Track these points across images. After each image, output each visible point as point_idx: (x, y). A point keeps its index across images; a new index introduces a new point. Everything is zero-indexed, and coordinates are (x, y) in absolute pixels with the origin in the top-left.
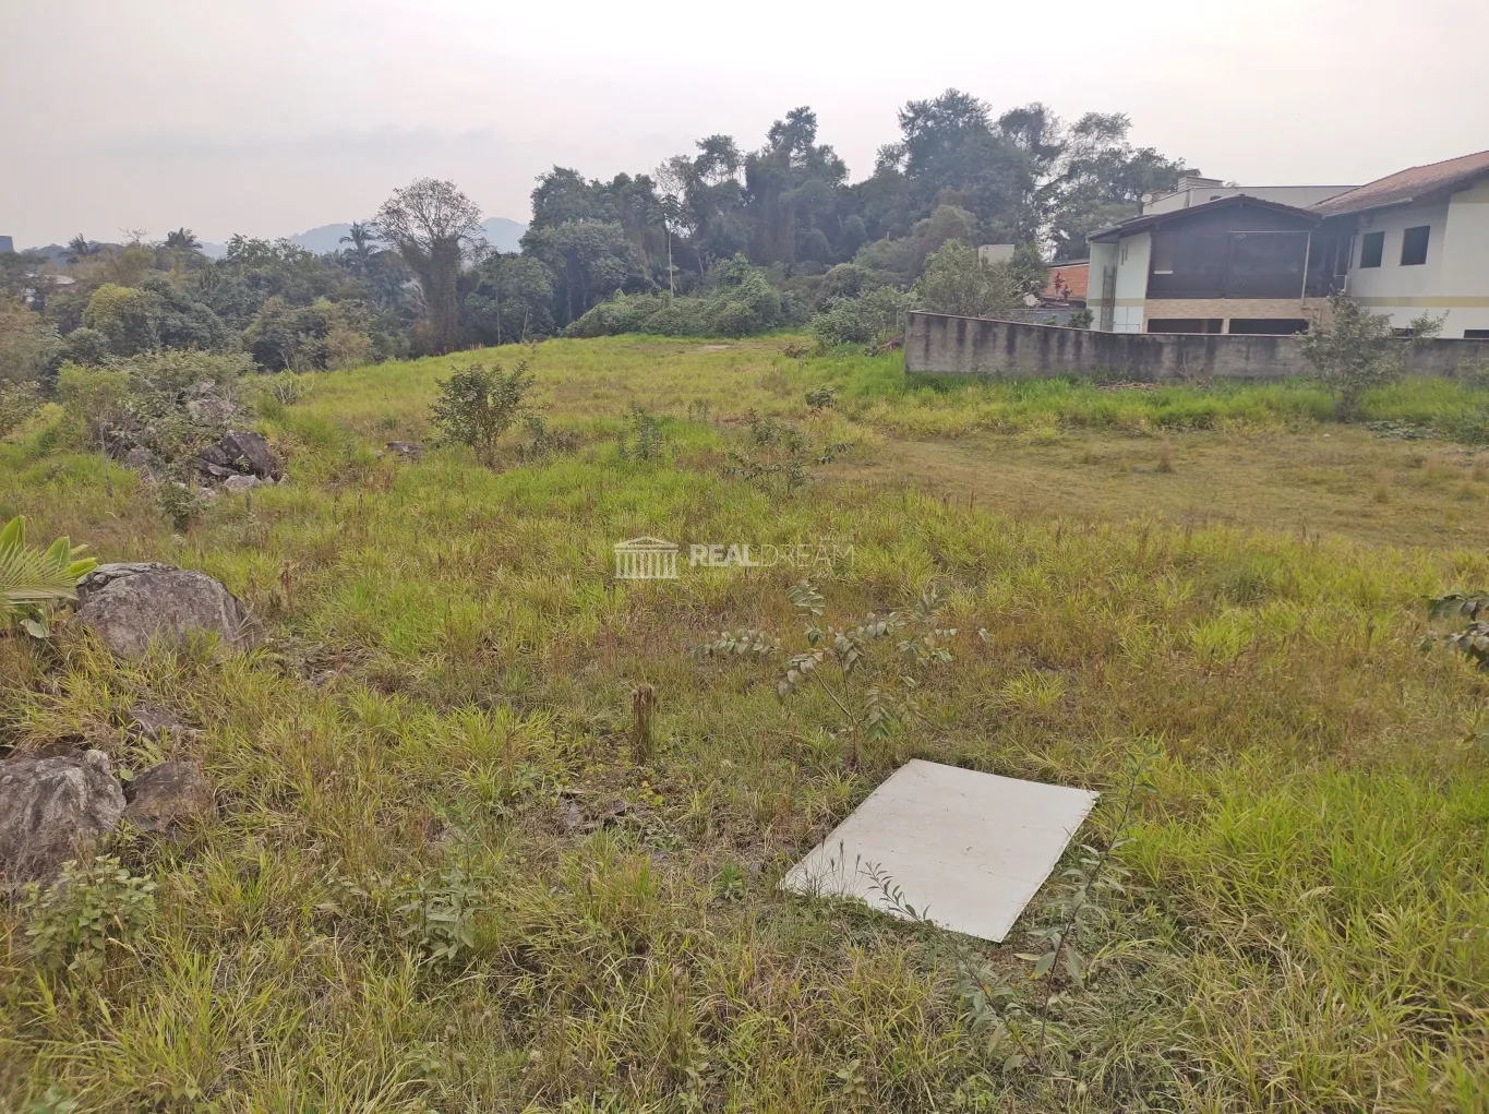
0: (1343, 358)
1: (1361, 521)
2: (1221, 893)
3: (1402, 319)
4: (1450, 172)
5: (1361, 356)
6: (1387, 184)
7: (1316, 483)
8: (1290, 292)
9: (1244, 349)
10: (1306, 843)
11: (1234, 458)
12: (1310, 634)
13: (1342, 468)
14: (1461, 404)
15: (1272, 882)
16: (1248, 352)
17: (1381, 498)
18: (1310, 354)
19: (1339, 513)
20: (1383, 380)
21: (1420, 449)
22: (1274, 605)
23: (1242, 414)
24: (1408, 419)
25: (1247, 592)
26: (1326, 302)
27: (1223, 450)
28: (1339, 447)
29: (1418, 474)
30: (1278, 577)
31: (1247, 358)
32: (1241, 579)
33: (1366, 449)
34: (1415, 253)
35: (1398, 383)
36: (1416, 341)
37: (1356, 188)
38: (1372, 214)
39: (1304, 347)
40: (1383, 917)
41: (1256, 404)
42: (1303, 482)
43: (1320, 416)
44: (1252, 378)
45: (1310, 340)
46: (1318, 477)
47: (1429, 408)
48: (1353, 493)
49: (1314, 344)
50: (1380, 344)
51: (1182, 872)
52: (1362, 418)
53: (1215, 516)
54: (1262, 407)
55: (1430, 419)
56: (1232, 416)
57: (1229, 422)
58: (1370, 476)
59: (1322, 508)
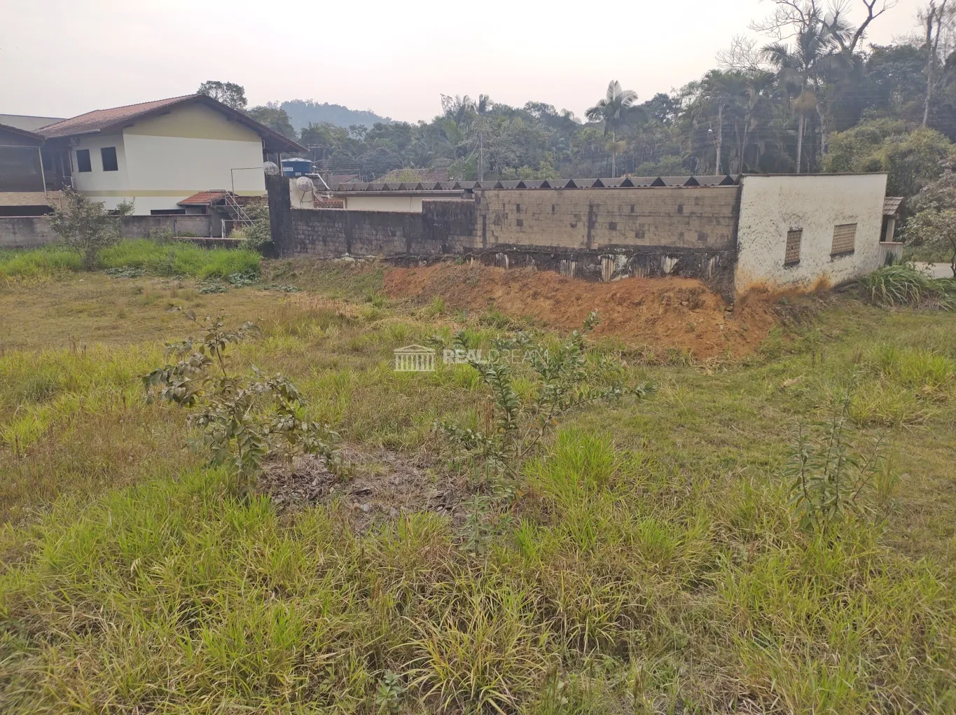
0: (80, 230)
1: (113, 331)
2: (55, 601)
3: (111, 204)
4: (120, 115)
5: (91, 229)
6: (83, 119)
7: (80, 312)
8: (35, 187)
9: (10, 226)
10: (104, 544)
11: (20, 303)
12: (89, 410)
13: (94, 300)
14: (158, 254)
15: (86, 578)
16: (14, 229)
17: (122, 316)
18: (57, 228)
19: (99, 329)
20: (108, 244)
21: (139, 283)
22: (63, 398)
23: (19, 272)
24: (130, 266)
25: (43, 393)
26: (60, 194)
27: (11, 299)
28: (91, 287)
29: (141, 298)
30: (62, 379)
31: (15, 233)
32: (37, 385)
33: (108, 287)
34: (110, 163)
35: (118, 244)
36: (122, 217)
37: (65, 120)
38: (78, 138)
39: (52, 224)
40: (156, 568)
41: (27, 264)
42: (70, 312)
43: (76, 269)
44: (22, 247)
45: (55, 219)
46: (81, 308)
47: (141, 258)
48: (104, 315)
49: (58, 222)
50: (101, 220)
51: (25, 600)
52: (101, 267)
53: (12, 345)
54: (32, 266)
55: (142, 264)
56: (12, 274)
57: (10, 278)
58: (113, 303)
59: (85, 327)
